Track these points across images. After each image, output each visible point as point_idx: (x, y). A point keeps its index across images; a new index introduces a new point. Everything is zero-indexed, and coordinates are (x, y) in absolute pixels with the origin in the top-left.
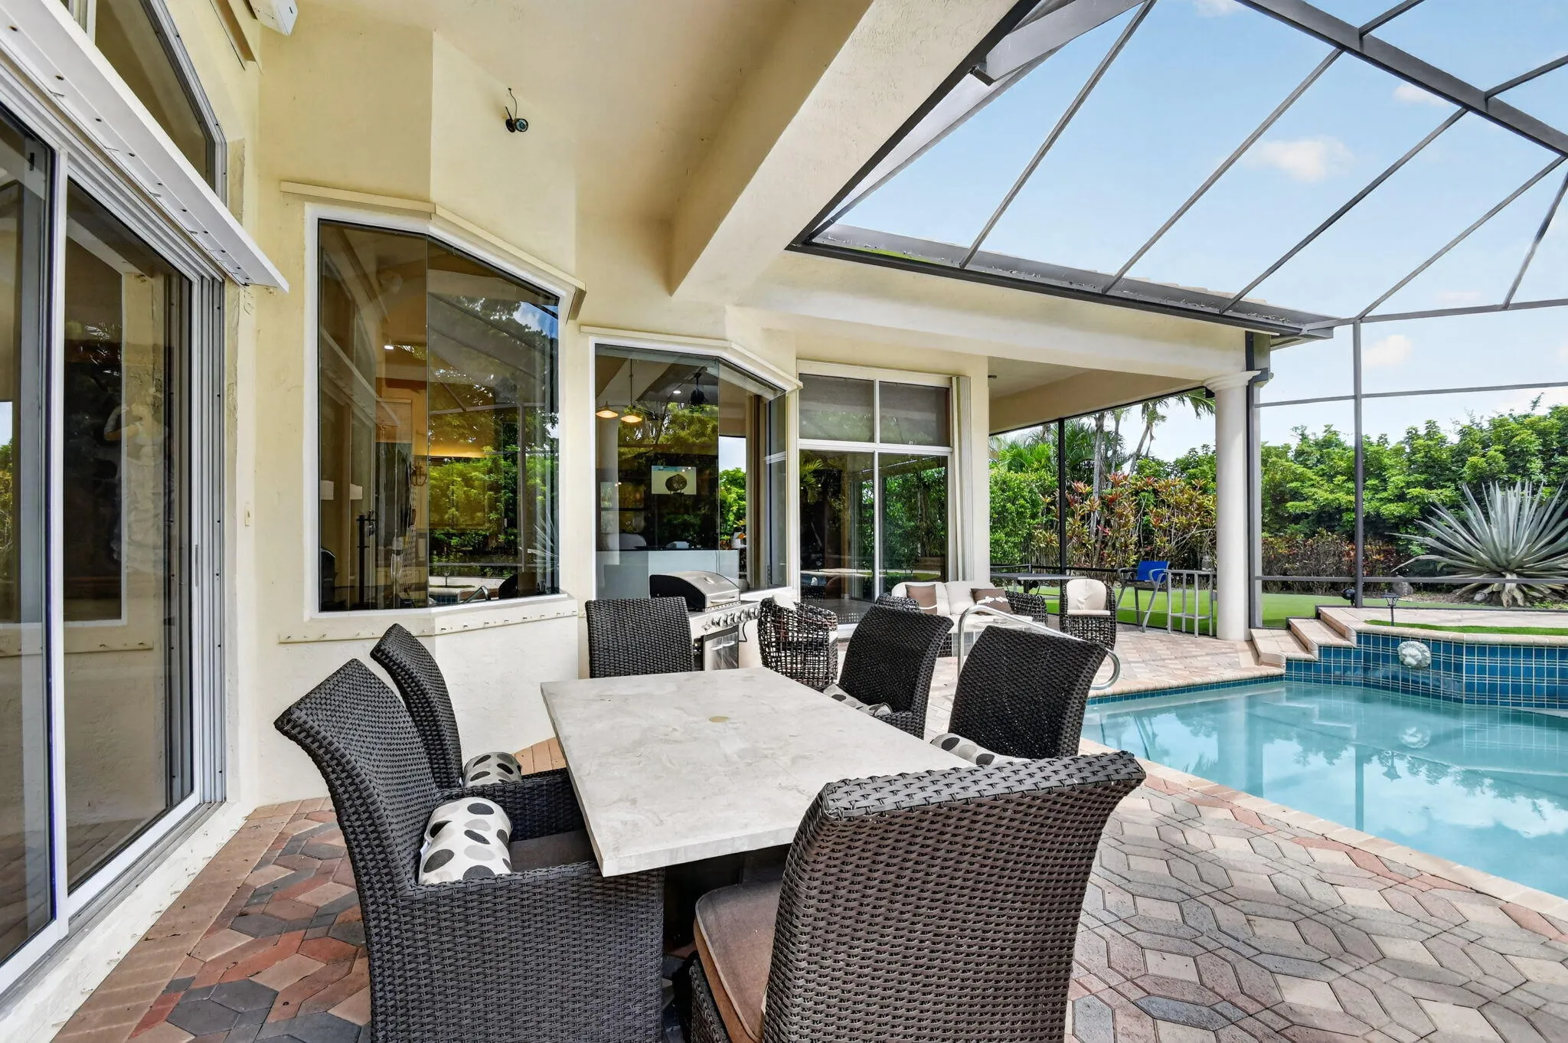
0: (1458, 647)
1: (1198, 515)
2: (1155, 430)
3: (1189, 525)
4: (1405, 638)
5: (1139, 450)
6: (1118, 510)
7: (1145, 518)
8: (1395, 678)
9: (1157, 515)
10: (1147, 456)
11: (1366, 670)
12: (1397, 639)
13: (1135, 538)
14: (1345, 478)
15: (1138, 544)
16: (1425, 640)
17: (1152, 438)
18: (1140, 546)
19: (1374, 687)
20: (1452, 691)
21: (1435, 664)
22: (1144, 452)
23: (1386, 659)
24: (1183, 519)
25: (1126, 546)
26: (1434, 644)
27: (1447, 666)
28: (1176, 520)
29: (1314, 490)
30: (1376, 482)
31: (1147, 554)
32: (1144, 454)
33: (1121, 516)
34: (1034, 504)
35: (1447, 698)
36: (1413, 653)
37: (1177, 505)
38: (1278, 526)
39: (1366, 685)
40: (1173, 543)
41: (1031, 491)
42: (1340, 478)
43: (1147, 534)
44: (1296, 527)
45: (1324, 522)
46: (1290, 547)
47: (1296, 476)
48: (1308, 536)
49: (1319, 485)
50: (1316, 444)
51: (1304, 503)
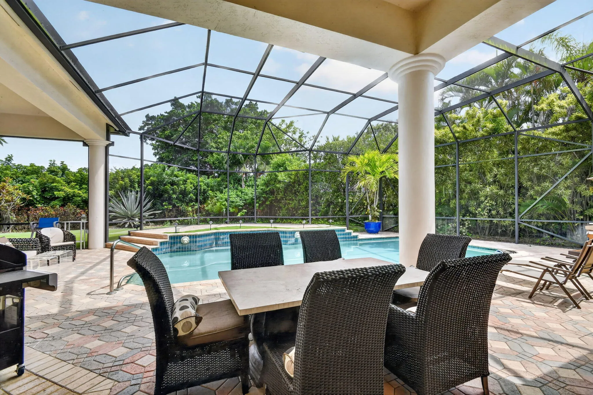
0: (196, 236)
4: (183, 236)
8: (180, 248)
11: (171, 247)
12: (181, 237)
14: (75, 184)
16: (188, 236)
19: (174, 252)
20: (194, 249)
21: (190, 242)
23: (177, 243)
26: (190, 236)
27: (193, 242)
29: (63, 187)
35: (193, 251)
36: (186, 240)
38: (43, 202)
39: (171, 252)
42: (73, 184)
44: (55, 202)
45: (66, 201)
46: (55, 211)
47: (54, 181)
48: (60, 206)
49: (64, 186)
50: (59, 168)
51: (60, 192)
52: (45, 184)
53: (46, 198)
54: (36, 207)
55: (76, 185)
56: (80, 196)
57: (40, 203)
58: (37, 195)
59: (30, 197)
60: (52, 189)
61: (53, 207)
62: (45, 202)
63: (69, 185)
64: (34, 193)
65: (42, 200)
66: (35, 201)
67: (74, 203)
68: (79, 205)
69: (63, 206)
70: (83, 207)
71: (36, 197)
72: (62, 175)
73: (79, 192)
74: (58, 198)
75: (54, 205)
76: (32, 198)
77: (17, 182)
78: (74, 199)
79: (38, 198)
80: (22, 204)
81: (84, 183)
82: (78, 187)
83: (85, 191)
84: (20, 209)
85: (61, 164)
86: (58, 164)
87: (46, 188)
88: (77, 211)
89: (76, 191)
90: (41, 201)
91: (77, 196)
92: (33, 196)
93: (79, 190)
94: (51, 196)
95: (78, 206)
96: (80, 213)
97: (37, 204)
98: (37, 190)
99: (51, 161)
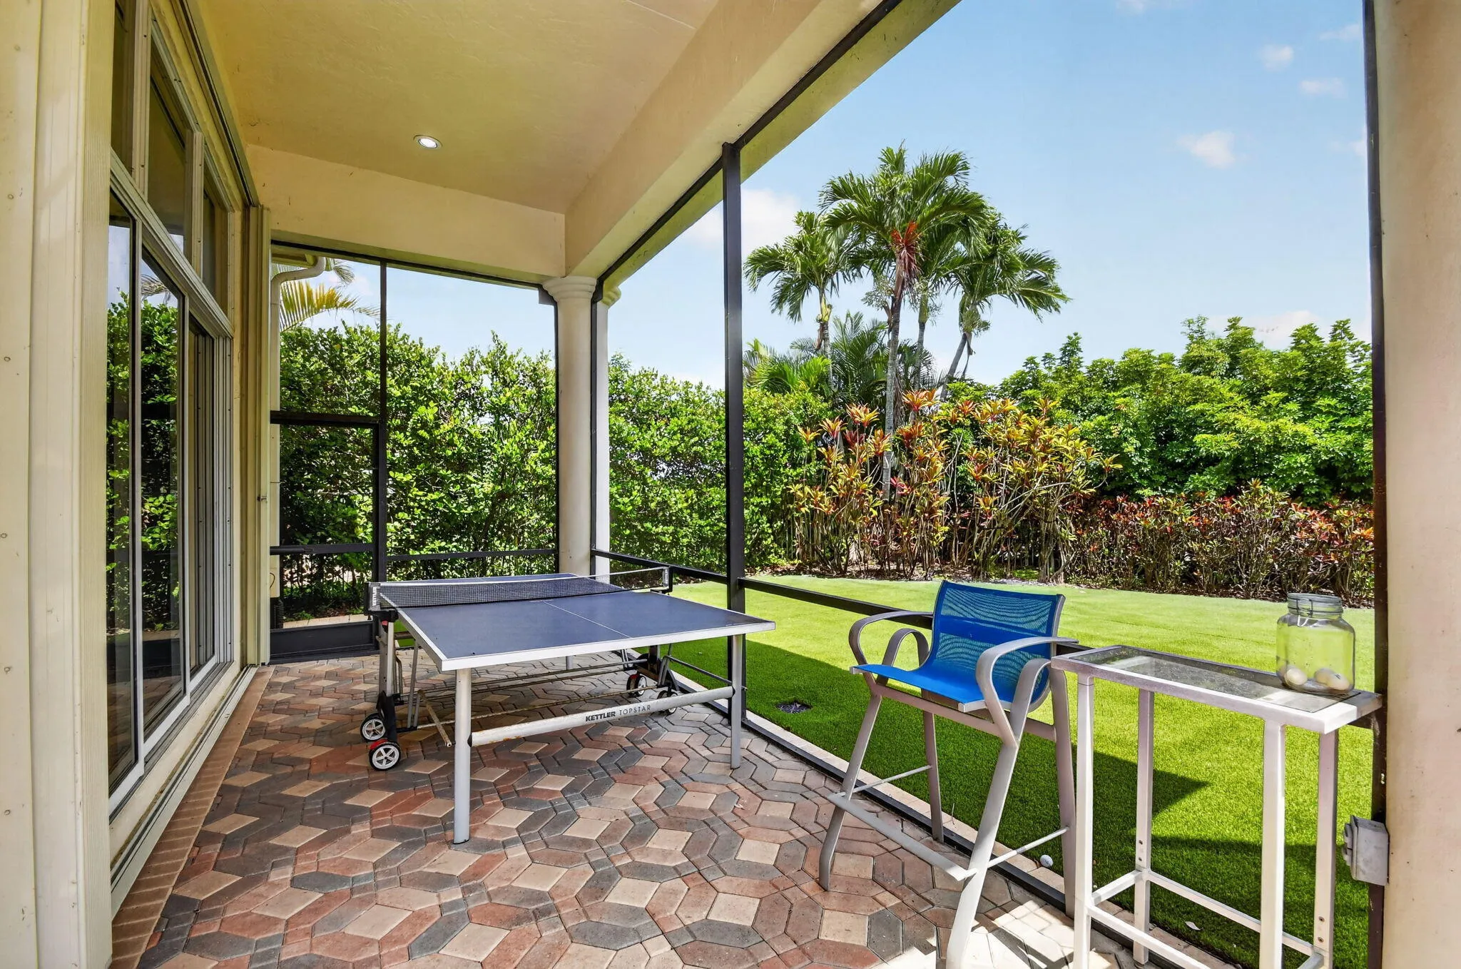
1: (1044, 459)
2: (975, 342)
3: (1030, 475)
5: (953, 370)
6: (919, 452)
7: (961, 468)
9: (978, 460)
10: (963, 379)
13: (944, 499)
14: (1283, 395)
15: (951, 507)
17: (970, 352)
18: (954, 510)
22: (958, 375)
24: (1021, 467)
25: (932, 512)
28: (1009, 468)
29: (1232, 416)
30: (1333, 402)
31: (964, 522)
32: (959, 376)
33: (923, 462)
34: (793, 443)
37: (1009, 444)
38: (1163, 479)
40: (1004, 506)
41: (787, 423)
42: (1273, 397)
43: (962, 494)
44: (1203, 478)
45: (1244, 471)
46: (1198, 513)
47: (1198, 394)
48: (1221, 495)
49: (1237, 408)
50: (1220, 346)
51: (1220, 437)
52: (1169, 410)
53: (1174, 466)
54: (1140, 499)
55: (1285, 401)
56: (1305, 449)
57: (1153, 485)
58: (1142, 455)
59: (1115, 461)
60: (1191, 427)
61: (1192, 499)
62: (1169, 479)
63: (1255, 403)
64: (1129, 448)
65: (1161, 474)
66: (1135, 476)
67: (1280, 481)
68: (1300, 488)
69: (1231, 492)
70: (1318, 495)
71: (1136, 460)
72: (1230, 372)
73: (1301, 428)
74: (1212, 460)
75: (1196, 489)
76: (1120, 466)
77: (1085, 417)
78: (1279, 461)
79: (1145, 466)
80: (1089, 486)
81: (1321, 391)
82: (1293, 406)
83: (1326, 425)
84: (1089, 504)
85: (1231, 327)
86: (1217, 330)
87: (1173, 428)
88: (1293, 517)
89: (1288, 426)
90: (1157, 478)
91: (1291, 450)
92: (1124, 458)
93: (1303, 420)
94: (1188, 455)
95: (1297, 494)
96: (1305, 522)
97: (1141, 486)
98: (1140, 436)
99: (1190, 323)
